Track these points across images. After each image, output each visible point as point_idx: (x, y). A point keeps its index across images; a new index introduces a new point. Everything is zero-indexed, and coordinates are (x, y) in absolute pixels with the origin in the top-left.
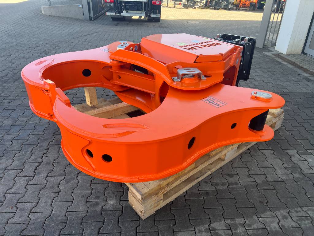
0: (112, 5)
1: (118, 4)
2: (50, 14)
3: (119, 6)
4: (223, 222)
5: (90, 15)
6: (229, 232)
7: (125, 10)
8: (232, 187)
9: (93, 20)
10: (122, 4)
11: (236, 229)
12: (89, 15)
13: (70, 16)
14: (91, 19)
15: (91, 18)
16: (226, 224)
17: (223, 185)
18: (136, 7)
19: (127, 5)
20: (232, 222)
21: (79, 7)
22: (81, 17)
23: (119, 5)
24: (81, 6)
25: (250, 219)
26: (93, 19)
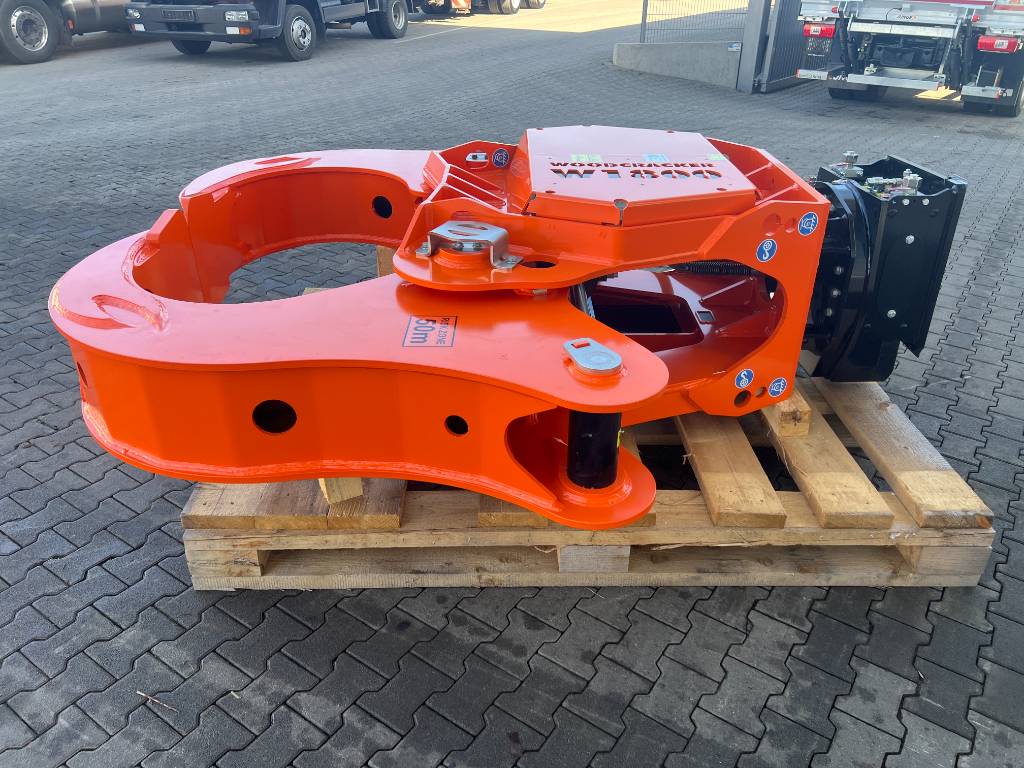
0: (827, 44)
1: (846, 41)
2: (632, 67)
3: (849, 51)
4: (338, 708)
5: (759, 77)
6: (318, 737)
7: (872, 65)
8: (494, 650)
9: (766, 93)
10: (861, 43)
11: (340, 745)
12: (755, 77)
13: (691, 76)
14: (756, 89)
15: (760, 85)
16: (338, 718)
17: (474, 631)
18: (909, 57)
19: (880, 49)
20: (359, 726)
21: (730, 49)
22: (727, 80)
23: (849, 45)
24: (736, 47)
25: (414, 751)
26: (763, 89)
